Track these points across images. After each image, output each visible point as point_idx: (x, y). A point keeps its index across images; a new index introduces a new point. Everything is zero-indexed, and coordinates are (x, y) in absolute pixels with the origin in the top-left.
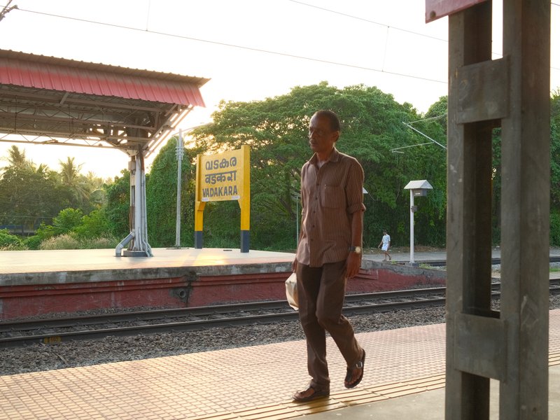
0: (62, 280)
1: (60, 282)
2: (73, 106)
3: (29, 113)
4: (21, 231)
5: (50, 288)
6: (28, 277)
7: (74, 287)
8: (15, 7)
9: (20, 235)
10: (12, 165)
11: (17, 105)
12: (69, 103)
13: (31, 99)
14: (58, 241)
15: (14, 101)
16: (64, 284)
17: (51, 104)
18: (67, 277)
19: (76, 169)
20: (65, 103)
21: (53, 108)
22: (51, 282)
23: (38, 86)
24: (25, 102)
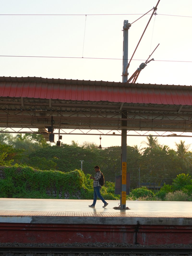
0: (181, 223)
1: (179, 224)
2: (185, 113)
3: (159, 118)
4: (153, 187)
5: (173, 228)
6: (160, 220)
7: (187, 228)
8: (153, 59)
9: (153, 189)
10: (149, 147)
11: (153, 114)
12: (183, 112)
13: (161, 110)
14: (175, 195)
15: (151, 112)
16: (182, 226)
17: (172, 112)
18: (183, 221)
19: (186, 148)
20: (181, 111)
21: (173, 115)
22: (174, 224)
23: (165, 103)
24: (157, 112)
